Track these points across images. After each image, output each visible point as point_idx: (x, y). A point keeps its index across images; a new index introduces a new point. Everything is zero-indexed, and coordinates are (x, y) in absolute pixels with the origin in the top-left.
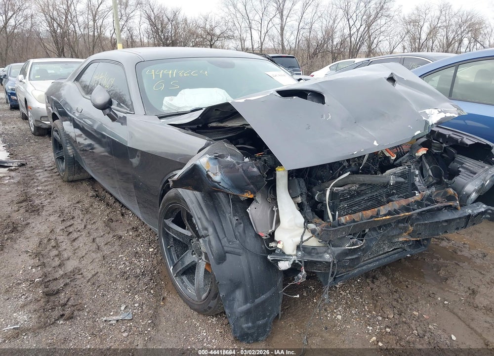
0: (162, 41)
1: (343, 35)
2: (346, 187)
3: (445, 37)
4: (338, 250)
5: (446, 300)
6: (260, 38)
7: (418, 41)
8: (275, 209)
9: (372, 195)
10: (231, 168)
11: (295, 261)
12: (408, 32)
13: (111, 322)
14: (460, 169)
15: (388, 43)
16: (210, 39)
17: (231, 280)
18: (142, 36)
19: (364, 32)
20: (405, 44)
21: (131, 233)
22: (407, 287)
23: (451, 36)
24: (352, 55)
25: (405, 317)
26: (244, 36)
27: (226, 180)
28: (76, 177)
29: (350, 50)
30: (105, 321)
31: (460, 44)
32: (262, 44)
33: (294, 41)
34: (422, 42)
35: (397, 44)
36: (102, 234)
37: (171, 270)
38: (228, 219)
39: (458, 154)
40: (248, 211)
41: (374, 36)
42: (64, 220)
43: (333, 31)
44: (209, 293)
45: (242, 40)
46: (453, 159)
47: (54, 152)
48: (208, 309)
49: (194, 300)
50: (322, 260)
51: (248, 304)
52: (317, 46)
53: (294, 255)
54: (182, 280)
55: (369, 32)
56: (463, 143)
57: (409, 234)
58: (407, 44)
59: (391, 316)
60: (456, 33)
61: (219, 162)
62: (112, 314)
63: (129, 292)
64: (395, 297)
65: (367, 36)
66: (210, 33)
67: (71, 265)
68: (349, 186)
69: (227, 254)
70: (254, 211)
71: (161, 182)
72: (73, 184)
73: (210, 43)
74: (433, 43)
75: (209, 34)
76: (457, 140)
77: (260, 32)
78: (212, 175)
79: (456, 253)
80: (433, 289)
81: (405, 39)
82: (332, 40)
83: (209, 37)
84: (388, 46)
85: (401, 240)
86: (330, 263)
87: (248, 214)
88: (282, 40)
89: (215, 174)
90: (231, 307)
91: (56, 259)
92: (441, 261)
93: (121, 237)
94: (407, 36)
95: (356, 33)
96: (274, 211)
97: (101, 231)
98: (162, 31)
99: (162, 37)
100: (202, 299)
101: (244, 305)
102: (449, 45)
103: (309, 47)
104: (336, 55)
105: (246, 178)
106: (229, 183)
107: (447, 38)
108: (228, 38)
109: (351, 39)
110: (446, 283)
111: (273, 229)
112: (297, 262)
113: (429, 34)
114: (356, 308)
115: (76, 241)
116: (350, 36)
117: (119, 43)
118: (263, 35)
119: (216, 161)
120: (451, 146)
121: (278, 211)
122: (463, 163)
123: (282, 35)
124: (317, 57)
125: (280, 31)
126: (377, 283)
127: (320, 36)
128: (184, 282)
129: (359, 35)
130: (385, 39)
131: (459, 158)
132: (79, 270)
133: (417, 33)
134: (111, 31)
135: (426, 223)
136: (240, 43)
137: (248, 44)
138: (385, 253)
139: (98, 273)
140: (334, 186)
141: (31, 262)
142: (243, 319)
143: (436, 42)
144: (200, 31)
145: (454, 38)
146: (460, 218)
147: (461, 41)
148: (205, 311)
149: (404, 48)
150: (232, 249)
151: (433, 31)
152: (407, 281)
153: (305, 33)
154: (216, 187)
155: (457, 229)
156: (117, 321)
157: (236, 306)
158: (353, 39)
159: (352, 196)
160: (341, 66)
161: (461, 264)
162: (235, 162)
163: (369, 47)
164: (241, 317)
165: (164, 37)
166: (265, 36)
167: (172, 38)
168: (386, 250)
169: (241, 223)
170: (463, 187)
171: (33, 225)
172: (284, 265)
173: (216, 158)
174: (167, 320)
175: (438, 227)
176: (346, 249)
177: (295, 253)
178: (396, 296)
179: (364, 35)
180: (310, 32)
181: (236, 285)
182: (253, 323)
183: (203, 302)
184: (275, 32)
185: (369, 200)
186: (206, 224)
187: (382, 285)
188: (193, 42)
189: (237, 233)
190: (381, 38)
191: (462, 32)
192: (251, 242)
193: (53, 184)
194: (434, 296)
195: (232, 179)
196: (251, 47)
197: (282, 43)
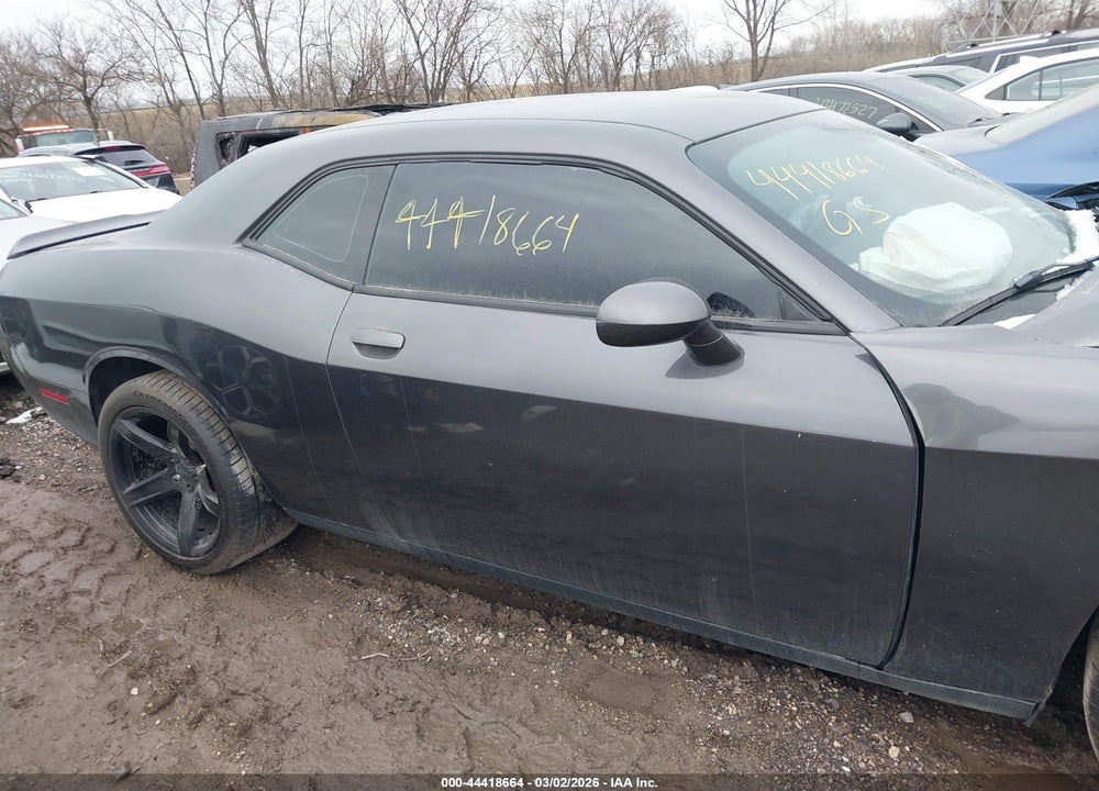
1: (405, 57)
6: (213, 75)
7: (559, 59)
16: (80, 84)
19: (448, 47)
23: (619, 45)
26: (168, 70)
29: (426, 89)
31: (637, 59)
32: (220, 87)
33: (297, 77)
34: (566, 60)
43: (381, 46)
45: (164, 81)
52: (353, 84)
55: (456, 47)
60: (628, 37)
65: (455, 56)
66: (76, 69)
73: (85, 96)
75: (72, 71)
83: (77, 81)
88: (268, 75)
95: (432, 50)
102: (620, 63)
107: (612, 49)
108: (129, 76)
109: (423, 64)
116: (421, 56)
118: (218, 68)
123: (264, 63)
125: (256, 55)
127: (351, 59)
129: (439, 55)
133: (554, 42)
145: (625, 49)
147: (639, 55)
153: (317, 55)
158: (427, 64)
163: (465, 78)
166: (223, 68)
179: (448, 53)
180: (330, 53)
191: (638, 37)
196: (193, 96)
197: (270, 81)
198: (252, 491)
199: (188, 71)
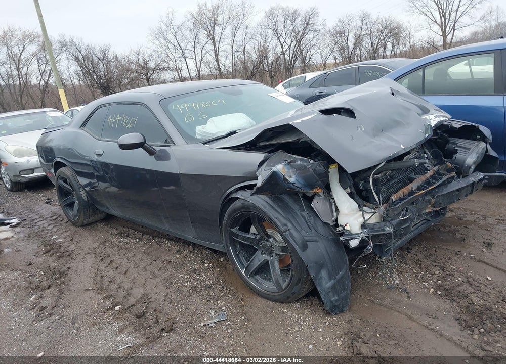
0: (95, 81)
1: (276, 54)
2: (382, 174)
3: (370, 44)
4: (395, 222)
5: (471, 254)
6: (196, 66)
7: (347, 50)
8: (332, 201)
9: (400, 178)
10: (303, 170)
11: (363, 237)
12: (336, 43)
13: (210, 325)
14: (456, 148)
15: (320, 56)
16: (145, 73)
17: (316, 263)
18: (72, 79)
19: (296, 48)
20: (335, 55)
21: (178, 256)
22: (436, 251)
23: (375, 42)
24: (288, 71)
25: (448, 271)
26: (179, 65)
27: (300, 180)
28: (92, 219)
29: (285, 67)
30: (204, 325)
31: (384, 48)
32: (199, 71)
33: (230, 65)
34: (350, 51)
35: (328, 55)
36: (149, 263)
37: (243, 273)
38: (300, 215)
39: (449, 137)
40: (312, 206)
41: (305, 50)
42: (102, 259)
43: (266, 50)
44: (291, 280)
45: (178, 70)
46: (448, 142)
47: (60, 200)
48: (291, 296)
49: (274, 293)
50: (384, 232)
51: (332, 281)
52: (254, 67)
53: (362, 233)
54: (256, 279)
55: (300, 47)
56: (452, 127)
57: (432, 206)
58: (337, 54)
59: (437, 272)
60: (380, 39)
61: (292, 167)
62: (206, 319)
63: (210, 301)
64: (432, 260)
65: (299, 51)
66: (145, 67)
67: (138, 293)
68: (384, 173)
69: (307, 242)
70: (317, 205)
71: (221, 198)
72: (88, 227)
73: (147, 77)
74: (360, 51)
75: (143, 68)
76: (448, 126)
77: (195, 61)
78: (288, 178)
79: (461, 219)
80: (457, 249)
81: (335, 50)
82: (267, 59)
83: (144, 72)
84: (320, 59)
85: (427, 211)
86: (391, 233)
87: (312, 208)
88: (219, 65)
89: (291, 177)
90: (321, 285)
91: (120, 290)
92: (453, 227)
93: (170, 262)
94: (336, 47)
95: (288, 50)
96: (331, 202)
97: (146, 261)
98: (94, 72)
99: (95, 77)
100: (283, 288)
101: (330, 281)
102: (376, 50)
103: (245, 68)
104: (273, 73)
105: (316, 176)
106: (302, 182)
107: (372, 44)
108: (164, 69)
109: (284, 56)
110: (465, 243)
111: (335, 216)
112: (364, 238)
113: (355, 43)
114: (407, 273)
115: (128, 273)
116: (283, 53)
117: (60, 89)
118: (198, 63)
119: (289, 166)
120: (443, 132)
121: (335, 202)
122: (457, 144)
123: (217, 60)
124: (255, 77)
125: (214, 57)
126: (413, 252)
127: (254, 56)
128: (258, 280)
129: (292, 52)
130: (316, 52)
131: (452, 140)
132: (148, 295)
133: (345, 43)
134: (37, 78)
135: (444, 194)
136: (177, 73)
137: (185, 73)
138: (416, 225)
139: (168, 293)
140: (374, 175)
141: (99, 297)
142: (331, 294)
143: (363, 50)
144: (133, 67)
145: (378, 43)
146: (467, 186)
147: (385, 46)
148: (288, 298)
149: (336, 59)
150: (311, 238)
151: (358, 40)
152: (434, 247)
153: (239, 55)
154: (291, 188)
155: (466, 196)
156: (215, 323)
157: (324, 283)
158: (286, 56)
159: (388, 181)
160: (293, 82)
161: (470, 227)
162: (305, 164)
163: (303, 61)
164: (330, 292)
165: (97, 77)
166: (201, 63)
167: (105, 77)
168: (416, 222)
169: (311, 216)
170: (464, 161)
171: (74, 268)
172: (354, 243)
173: (289, 164)
174: (257, 314)
175: (453, 196)
176: (400, 220)
177: (361, 231)
178: (432, 258)
179: (296, 50)
180: (244, 54)
181: (320, 266)
182: (338, 296)
183: (284, 291)
184: (210, 58)
185: (398, 182)
186: (284, 221)
187: (417, 252)
188: (128, 78)
189: (310, 225)
190: (313, 51)
191: (385, 38)
192: (321, 229)
193: (67, 231)
194: (461, 253)
195: (304, 178)
196: (189, 75)
197: (219, 68)
198: (86, 199)
199: (187, 66)
